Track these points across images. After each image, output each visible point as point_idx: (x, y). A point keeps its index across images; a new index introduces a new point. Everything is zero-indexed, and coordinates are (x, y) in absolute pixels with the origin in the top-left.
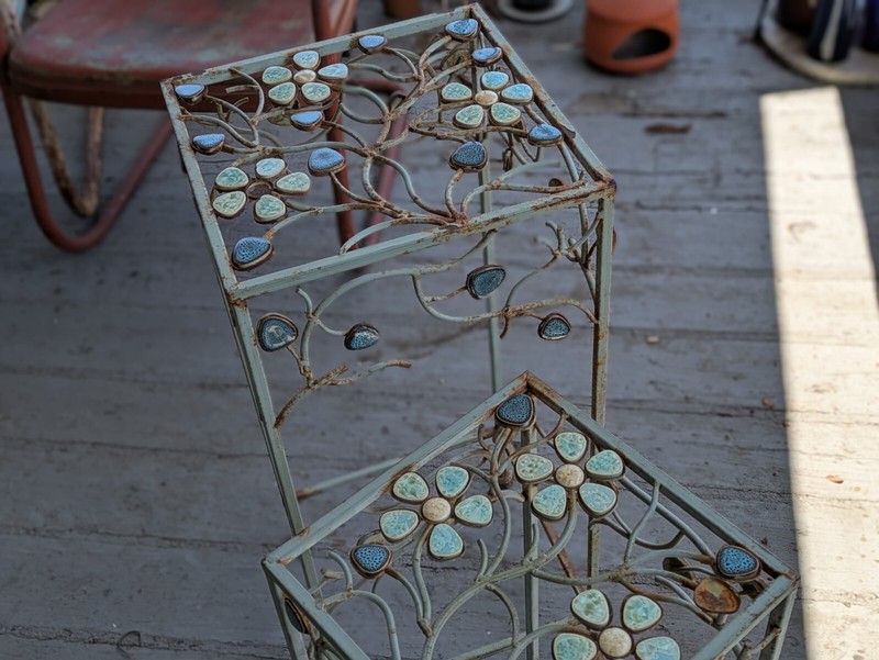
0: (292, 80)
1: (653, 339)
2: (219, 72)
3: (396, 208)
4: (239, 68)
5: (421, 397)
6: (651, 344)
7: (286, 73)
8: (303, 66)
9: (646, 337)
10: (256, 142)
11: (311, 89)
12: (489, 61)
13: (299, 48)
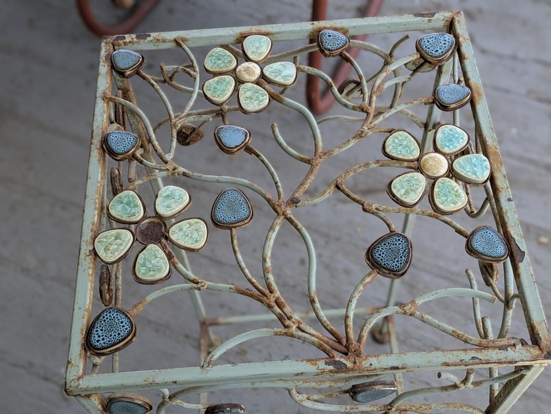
0: (233, 72)
1: (544, 240)
2: (164, 41)
3: (288, 309)
4: (184, 40)
5: (338, 239)
6: (541, 244)
7: (230, 62)
8: (251, 57)
9: (538, 236)
10: (168, 157)
11: (249, 94)
12: (453, 106)
13: (254, 29)
